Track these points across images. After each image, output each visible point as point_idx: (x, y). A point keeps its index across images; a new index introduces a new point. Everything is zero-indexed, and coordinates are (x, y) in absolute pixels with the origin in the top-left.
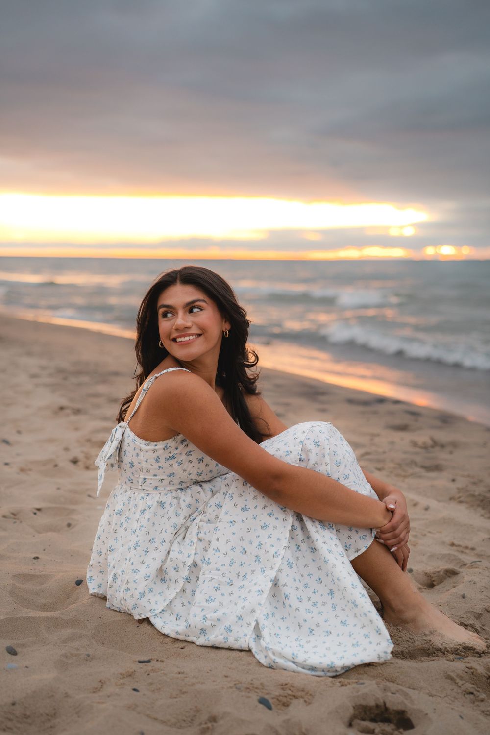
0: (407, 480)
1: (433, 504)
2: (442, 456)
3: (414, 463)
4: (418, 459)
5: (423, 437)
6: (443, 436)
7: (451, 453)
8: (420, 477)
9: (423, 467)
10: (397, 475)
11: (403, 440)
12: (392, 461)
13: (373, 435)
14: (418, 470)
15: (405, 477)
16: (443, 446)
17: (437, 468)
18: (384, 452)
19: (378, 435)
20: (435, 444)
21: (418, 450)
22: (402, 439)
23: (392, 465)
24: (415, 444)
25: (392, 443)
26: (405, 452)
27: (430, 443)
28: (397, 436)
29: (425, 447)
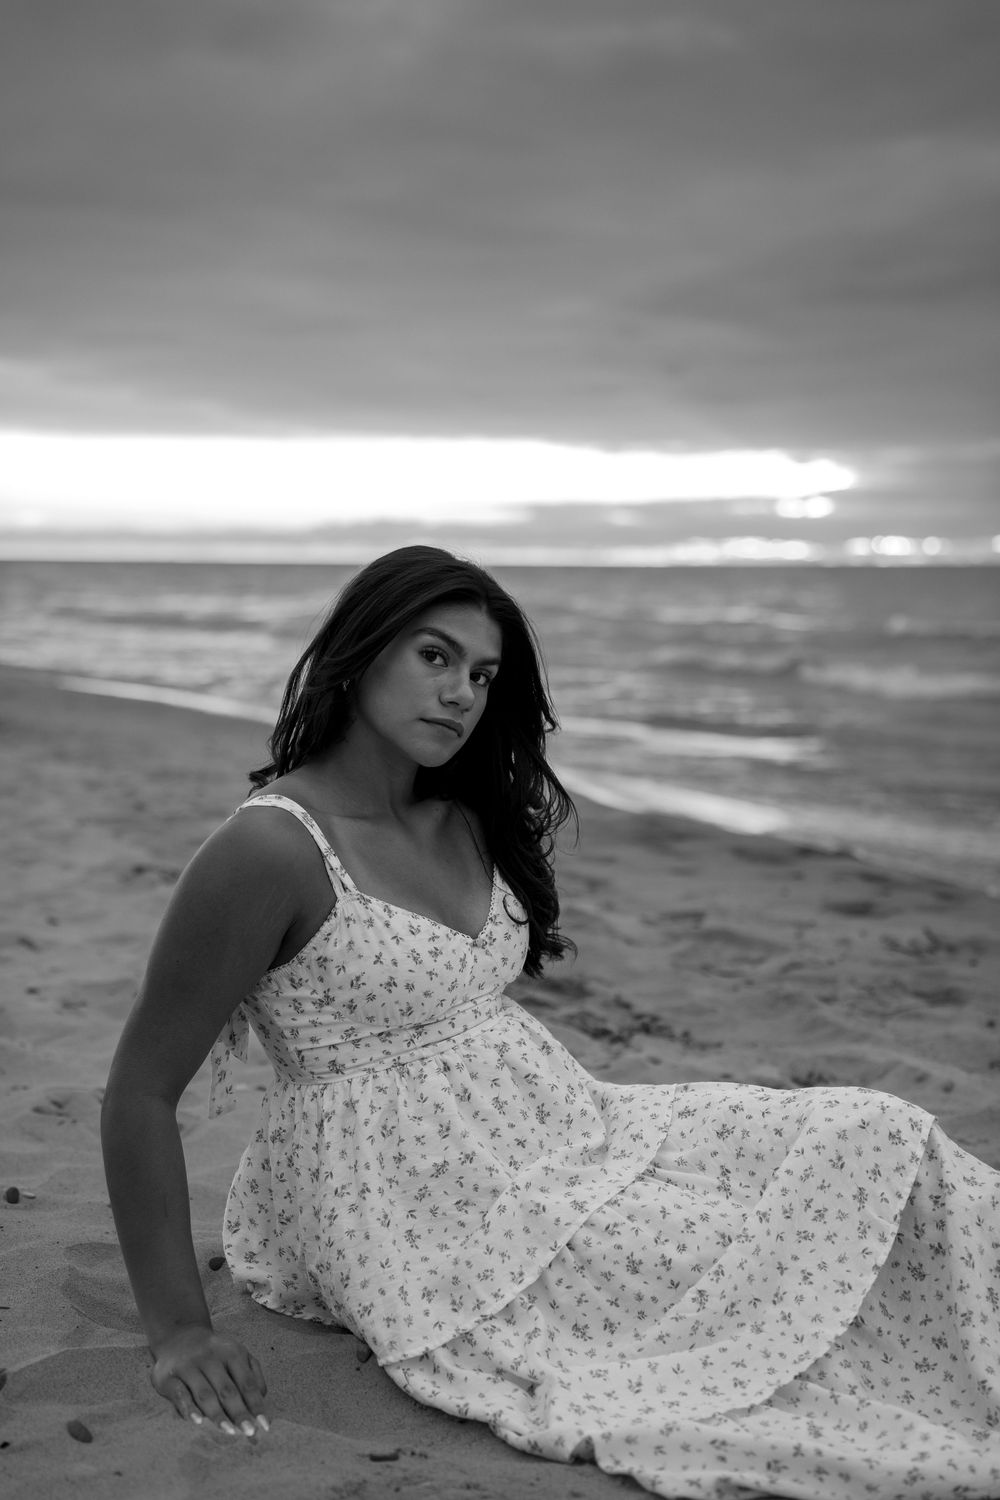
0: (890, 1024)
1: (960, 1077)
2: (957, 971)
3: (897, 985)
4: (906, 976)
5: (908, 931)
6: (950, 927)
7: (973, 963)
8: (919, 1017)
9: (919, 995)
10: (869, 1013)
11: (867, 934)
12: (852, 981)
13: (802, 926)
14: (910, 1001)
15: (884, 1016)
16: (952, 949)
17: (948, 997)
18: (831, 963)
19: (811, 925)
20: (936, 944)
21: (899, 957)
22: (863, 934)
23: (852, 991)
24: (893, 945)
25: (845, 942)
26: (876, 963)
27: (924, 941)
28: (853, 927)
29: (915, 951)
